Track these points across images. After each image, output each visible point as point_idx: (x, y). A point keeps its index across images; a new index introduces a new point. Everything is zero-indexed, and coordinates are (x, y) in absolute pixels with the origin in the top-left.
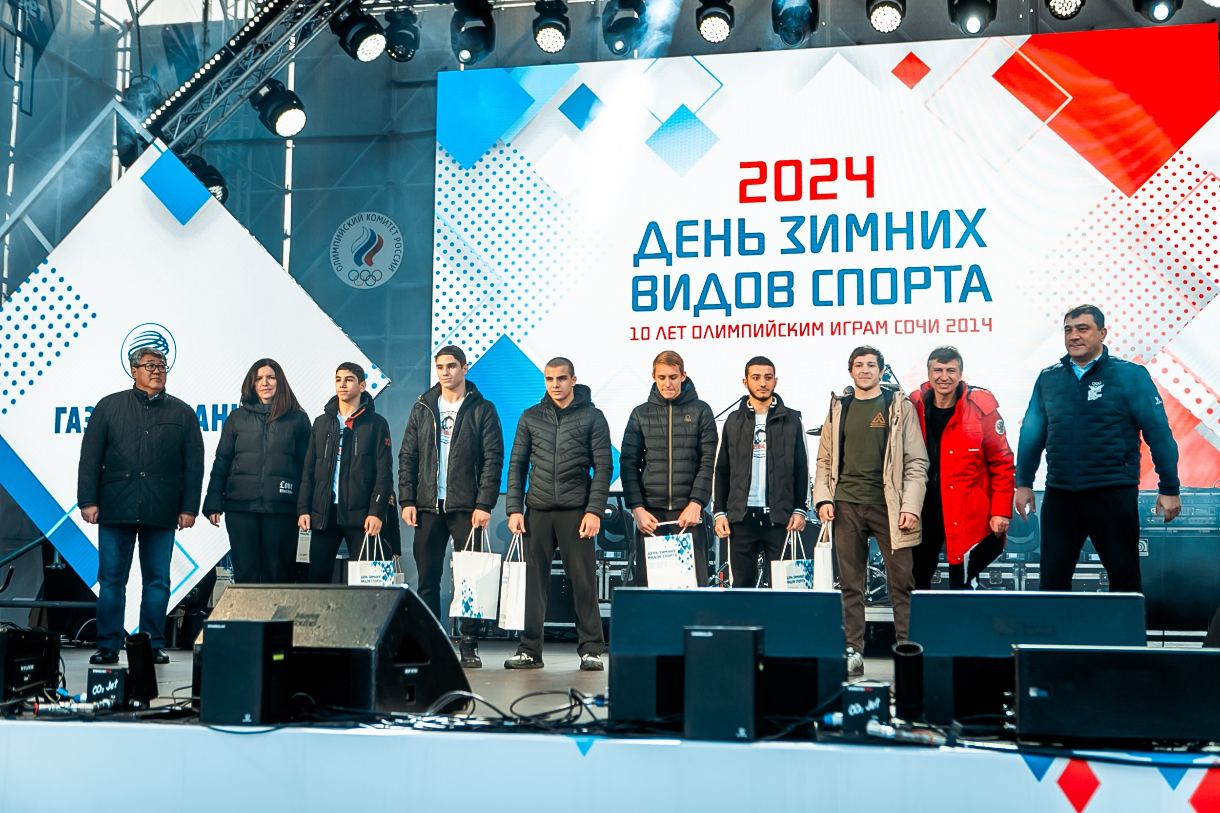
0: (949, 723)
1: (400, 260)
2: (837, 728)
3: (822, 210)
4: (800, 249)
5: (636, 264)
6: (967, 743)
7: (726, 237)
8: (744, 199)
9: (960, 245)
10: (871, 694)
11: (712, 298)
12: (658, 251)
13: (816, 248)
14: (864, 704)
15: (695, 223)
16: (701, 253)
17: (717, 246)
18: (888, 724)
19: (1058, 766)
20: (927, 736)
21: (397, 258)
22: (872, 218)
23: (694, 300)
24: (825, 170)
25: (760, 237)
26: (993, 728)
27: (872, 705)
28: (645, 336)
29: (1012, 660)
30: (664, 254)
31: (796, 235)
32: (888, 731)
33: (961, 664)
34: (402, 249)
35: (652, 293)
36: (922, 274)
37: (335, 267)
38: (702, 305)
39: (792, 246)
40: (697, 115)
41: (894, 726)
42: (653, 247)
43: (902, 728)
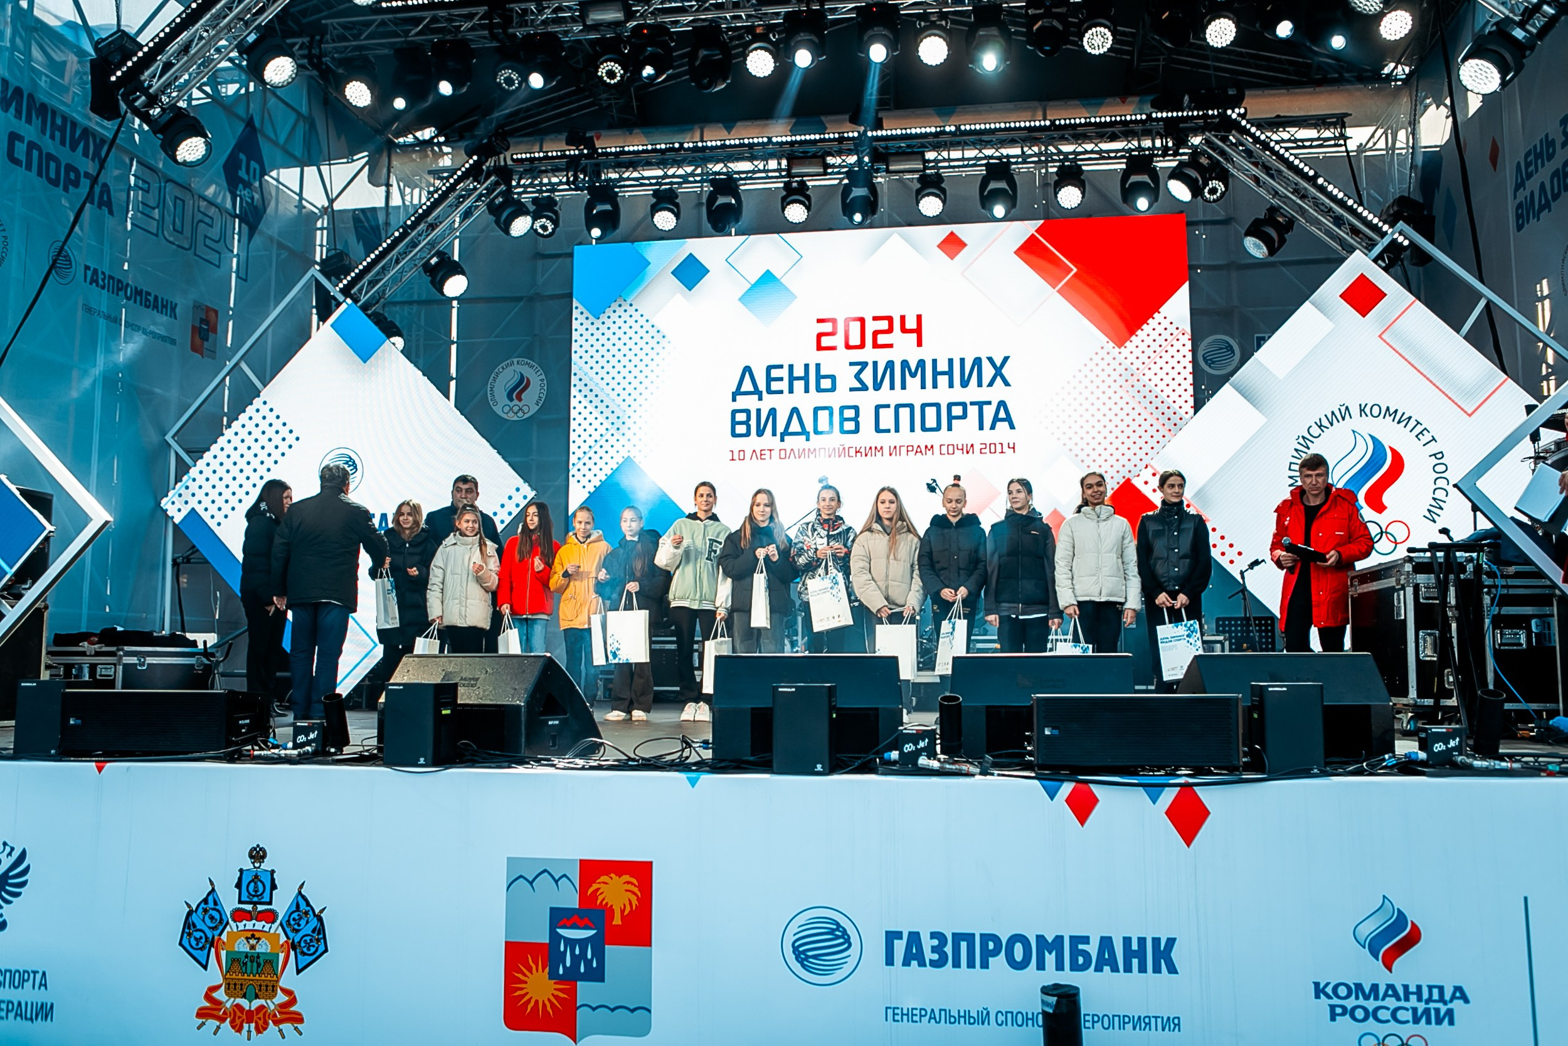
0: (983, 758)
1: (544, 397)
2: (895, 763)
3: (882, 357)
4: (864, 388)
5: (734, 400)
6: (996, 772)
7: (806, 378)
8: (820, 348)
9: (991, 384)
10: (920, 735)
11: (795, 426)
12: (752, 389)
13: (877, 386)
14: (916, 744)
15: (781, 367)
16: (786, 390)
17: (799, 385)
18: (934, 759)
19: (1067, 788)
20: (965, 767)
22: (921, 363)
23: (780, 428)
24: (884, 325)
25: (833, 378)
26: (1016, 760)
27: (922, 744)
28: (742, 457)
29: (1032, 705)
30: (757, 392)
31: (862, 376)
32: (935, 764)
33: (991, 711)
34: (545, 388)
35: (747, 423)
36: (960, 408)
37: (491, 403)
38: (786, 433)
39: (859, 386)
40: (782, 280)
41: (939, 760)
42: (747, 386)
43: (945, 762)
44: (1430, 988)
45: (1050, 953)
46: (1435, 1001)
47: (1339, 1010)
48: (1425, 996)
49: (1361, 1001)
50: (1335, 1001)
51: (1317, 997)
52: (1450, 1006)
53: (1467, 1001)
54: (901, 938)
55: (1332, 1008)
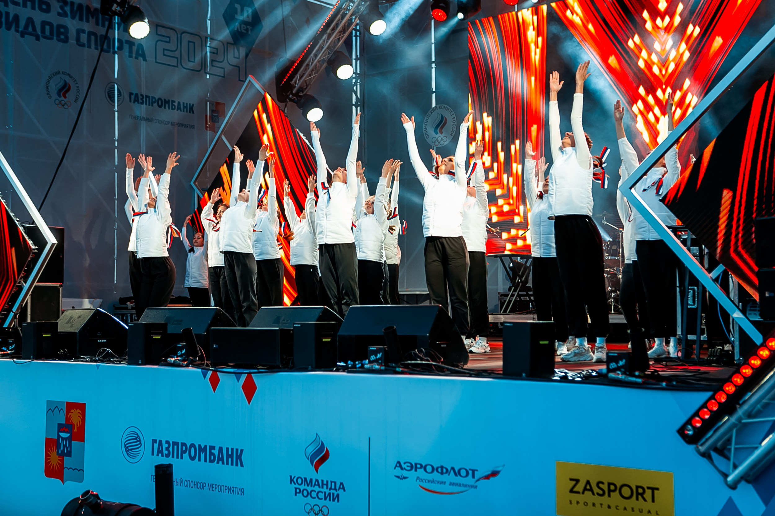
1: (455, 130)
10: (183, 347)
14: (181, 351)
19: (210, 373)
21: (454, 128)
34: (456, 123)
37: (425, 136)
44: (332, 482)
45: (203, 453)
46: (333, 489)
47: (298, 491)
48: (329, 486)
49: (306, 487)
50: (297, 486)
51: (291, 483)
52: (338, 492)
53: (344, 490)
54: (156, 443)
55: (296, 489)
